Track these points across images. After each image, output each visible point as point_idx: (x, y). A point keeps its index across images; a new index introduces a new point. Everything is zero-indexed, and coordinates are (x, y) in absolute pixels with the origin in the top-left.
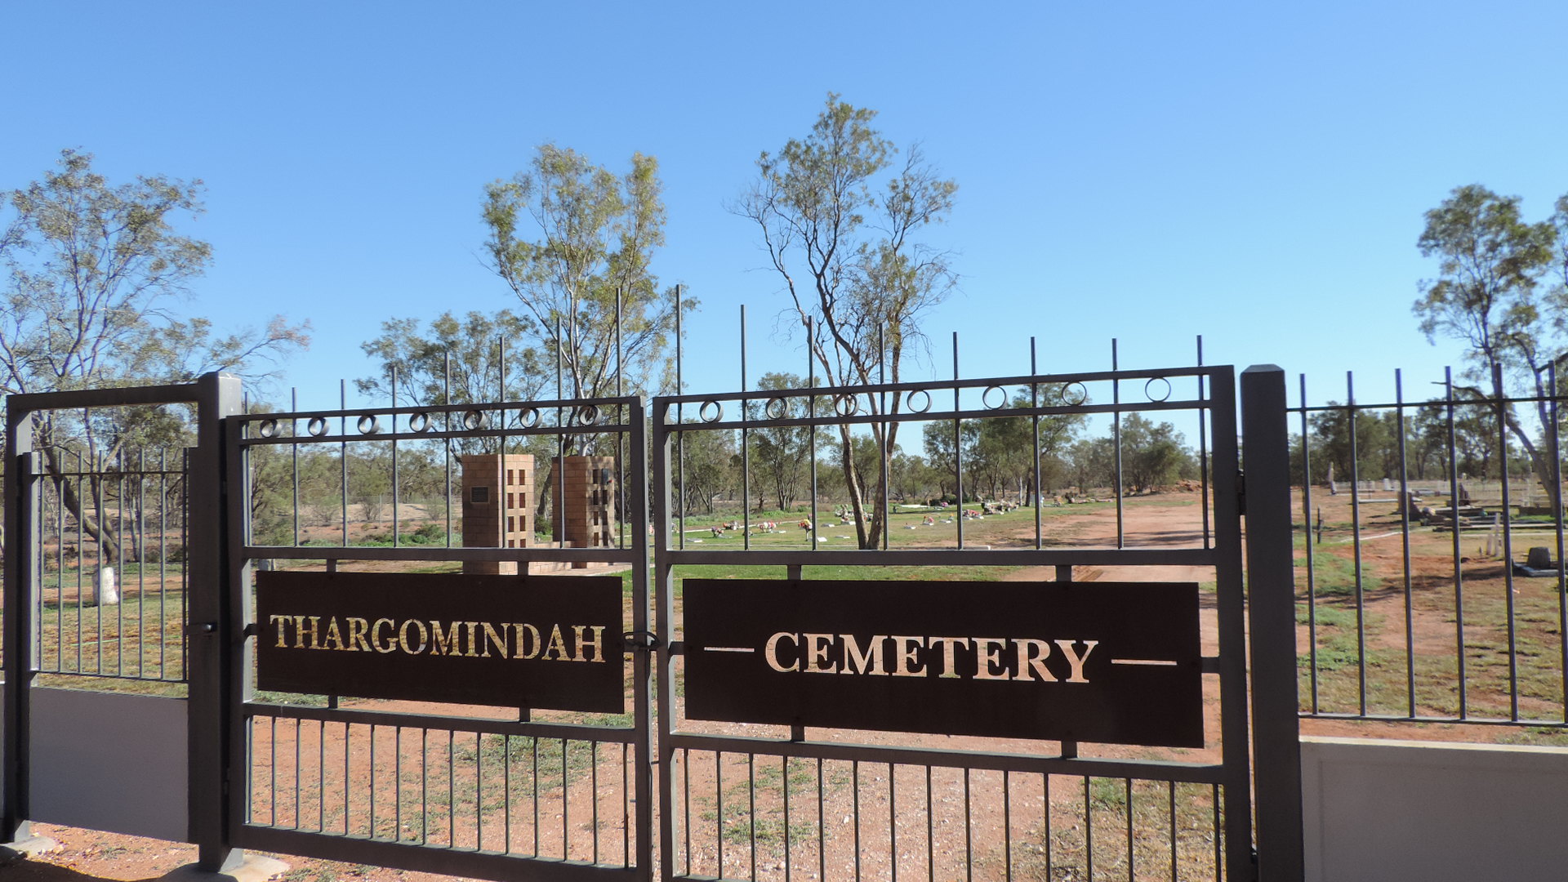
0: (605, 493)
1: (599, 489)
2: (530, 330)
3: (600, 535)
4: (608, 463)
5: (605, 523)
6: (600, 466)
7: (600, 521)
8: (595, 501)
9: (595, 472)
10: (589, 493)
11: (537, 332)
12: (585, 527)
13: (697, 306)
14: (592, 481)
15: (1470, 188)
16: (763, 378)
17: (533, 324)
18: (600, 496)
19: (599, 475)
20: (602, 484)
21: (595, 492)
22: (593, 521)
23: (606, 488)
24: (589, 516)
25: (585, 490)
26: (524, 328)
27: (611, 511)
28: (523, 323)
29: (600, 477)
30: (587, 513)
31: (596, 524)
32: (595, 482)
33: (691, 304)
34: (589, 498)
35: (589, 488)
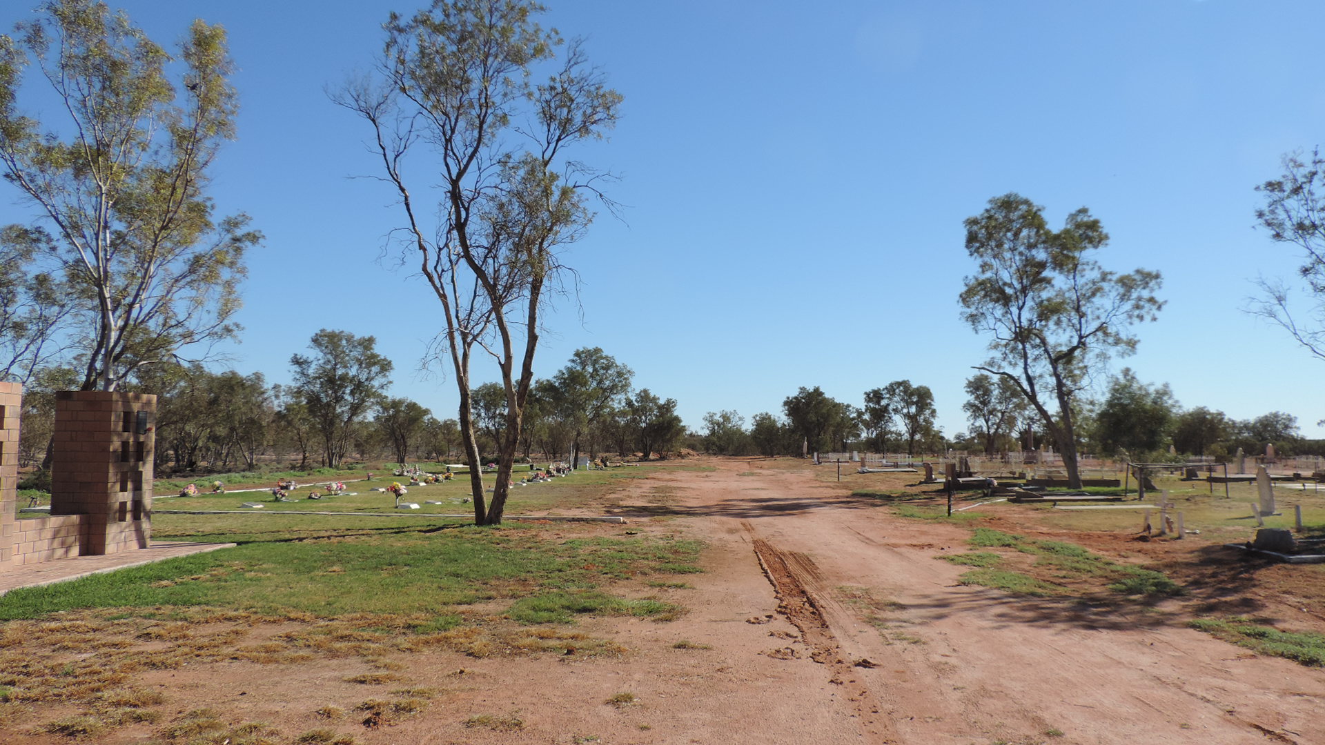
0: (140, 447)
1: (131, 440)
2: (43, 246)
3: (129, 506)
4: (149, 403)
5: (138, 488)
6: (136, 407)
7: (130, 486)
8: (124, 456)
9: (127, 415)
10: (116, 445)
11: (54, 249)
12: (105, 494)
13: (261, 240)
14: (120, 428)
15: (1008, 196)
16: (317, 334)
17: (50, 240)
18: (131, 449)
19: (133, 419)
20: (137, 433)
21: (125, 444)
22: (118, 487)
23: (142, 438)
24: (112, 477)
25: (110, 442)
26: (38, 240)
27: (147, 470)
28: (34, 236)
29: (133, 423)
30: (111, 475)
31: (123, 489)
32: (125, 429)
33: (254, 238)
34: (115, 451)
35: (115, 438)
